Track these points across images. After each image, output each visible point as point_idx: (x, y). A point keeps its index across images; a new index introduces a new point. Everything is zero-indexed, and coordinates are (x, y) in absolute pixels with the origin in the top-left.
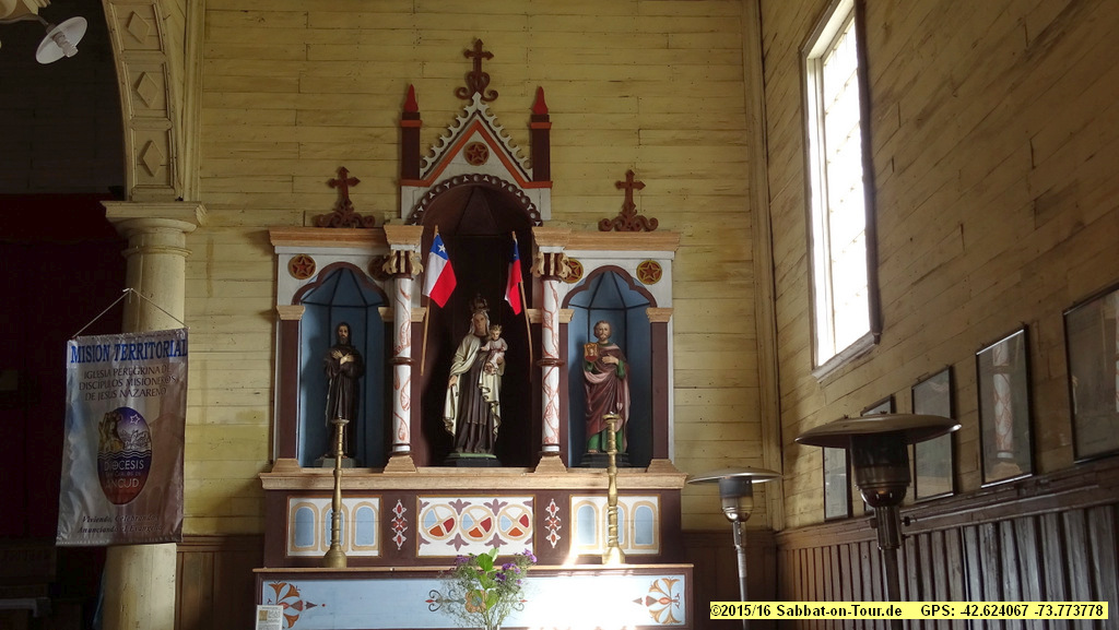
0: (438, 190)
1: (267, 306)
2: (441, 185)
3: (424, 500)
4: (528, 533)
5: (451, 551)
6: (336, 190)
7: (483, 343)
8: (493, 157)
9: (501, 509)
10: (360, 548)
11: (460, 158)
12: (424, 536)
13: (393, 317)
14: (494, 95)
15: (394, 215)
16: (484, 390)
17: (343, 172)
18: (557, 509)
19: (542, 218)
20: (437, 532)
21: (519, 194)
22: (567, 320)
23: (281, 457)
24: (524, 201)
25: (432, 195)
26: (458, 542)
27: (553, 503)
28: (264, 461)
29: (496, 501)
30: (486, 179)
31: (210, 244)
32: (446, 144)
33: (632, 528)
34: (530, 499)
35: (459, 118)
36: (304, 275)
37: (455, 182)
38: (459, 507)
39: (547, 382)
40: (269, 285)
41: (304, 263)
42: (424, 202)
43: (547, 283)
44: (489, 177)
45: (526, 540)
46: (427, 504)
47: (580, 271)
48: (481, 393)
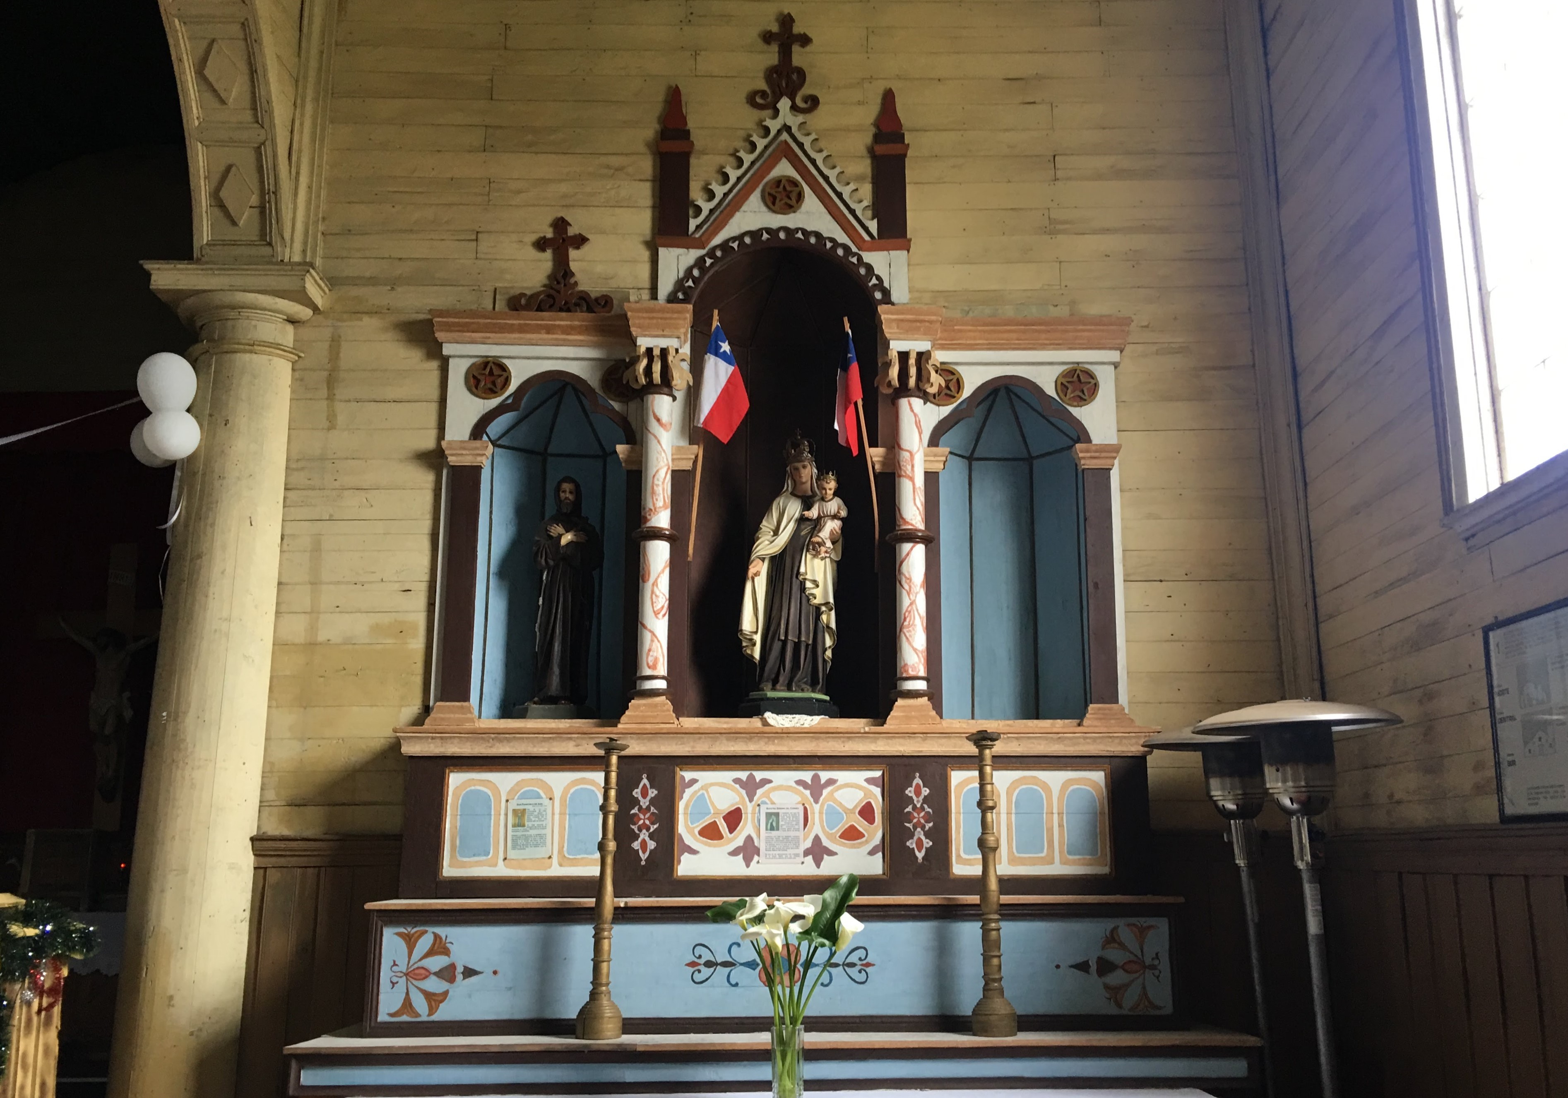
0: (719, 253)
1: (429, 443)
2: (725, 246)
3: (688, 775)
4: (875, 834)
5: (736, 868)
6: (548, 254)
7: (807, 506)
8: (811, 201)
9: (825, 792)
10: (574, 863)
11: (755, 200)
12: (688, 840)
13: (641, 462)
14: (813, 102)
15: (646, 295)
16: (809, 585)
17: (560, 224)
18: (926, 791)
19: (894, 298)
20: (711, 832)
21: (854, 260)
22: (938, 467)
23: (442, 700)
24: (862, 271)
25: (709, 261)
26: (748, 851)
27: (917, 781)
28: (414, 708)
29: (816, 778)
30: (799, 235)
31: (335, 342)
32: (733, 180)
33: (1061, 826)
34: (878, 774)
35: (755, 138)
36: (492, 392)
37: (747, 240)
38: (751, 787)
39: (905, 568)
40: (434, 408)
41: (491, 373)
42: (696, 273)
43: (904, 402)
44: (804, 231)
45: (870, 847)
46: (694, 781)
47: (959, 385)
48: (803, 588)
